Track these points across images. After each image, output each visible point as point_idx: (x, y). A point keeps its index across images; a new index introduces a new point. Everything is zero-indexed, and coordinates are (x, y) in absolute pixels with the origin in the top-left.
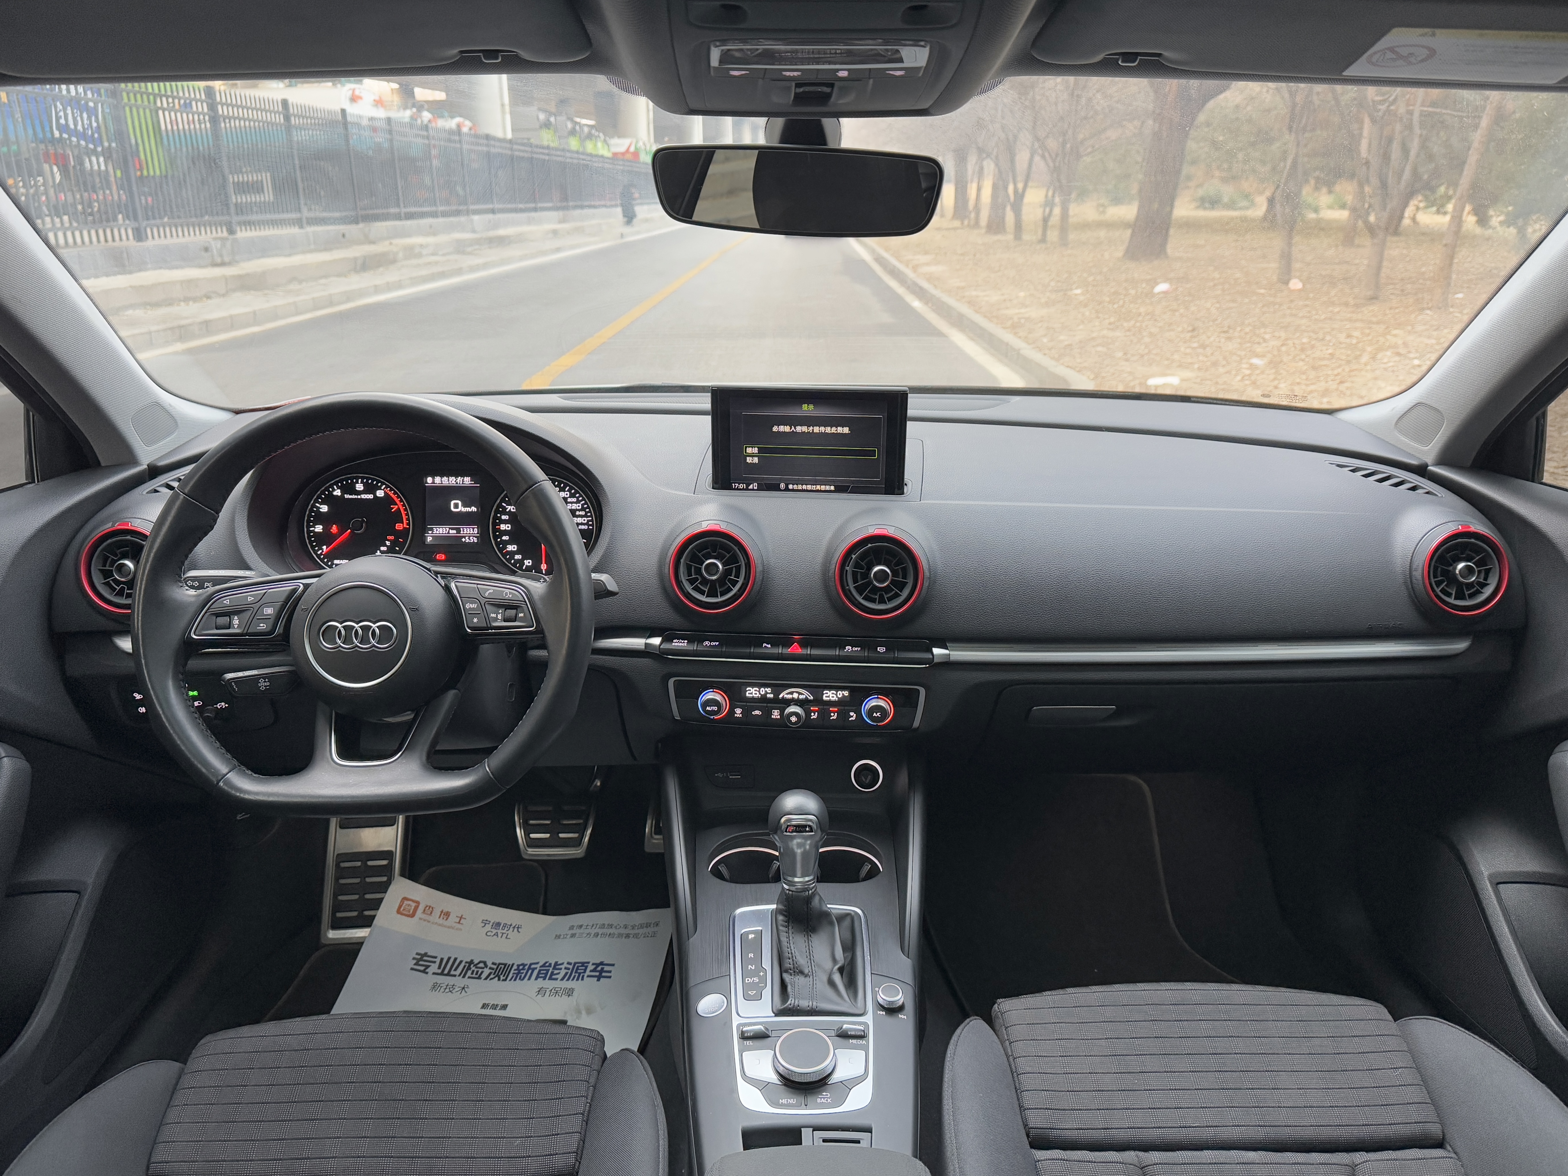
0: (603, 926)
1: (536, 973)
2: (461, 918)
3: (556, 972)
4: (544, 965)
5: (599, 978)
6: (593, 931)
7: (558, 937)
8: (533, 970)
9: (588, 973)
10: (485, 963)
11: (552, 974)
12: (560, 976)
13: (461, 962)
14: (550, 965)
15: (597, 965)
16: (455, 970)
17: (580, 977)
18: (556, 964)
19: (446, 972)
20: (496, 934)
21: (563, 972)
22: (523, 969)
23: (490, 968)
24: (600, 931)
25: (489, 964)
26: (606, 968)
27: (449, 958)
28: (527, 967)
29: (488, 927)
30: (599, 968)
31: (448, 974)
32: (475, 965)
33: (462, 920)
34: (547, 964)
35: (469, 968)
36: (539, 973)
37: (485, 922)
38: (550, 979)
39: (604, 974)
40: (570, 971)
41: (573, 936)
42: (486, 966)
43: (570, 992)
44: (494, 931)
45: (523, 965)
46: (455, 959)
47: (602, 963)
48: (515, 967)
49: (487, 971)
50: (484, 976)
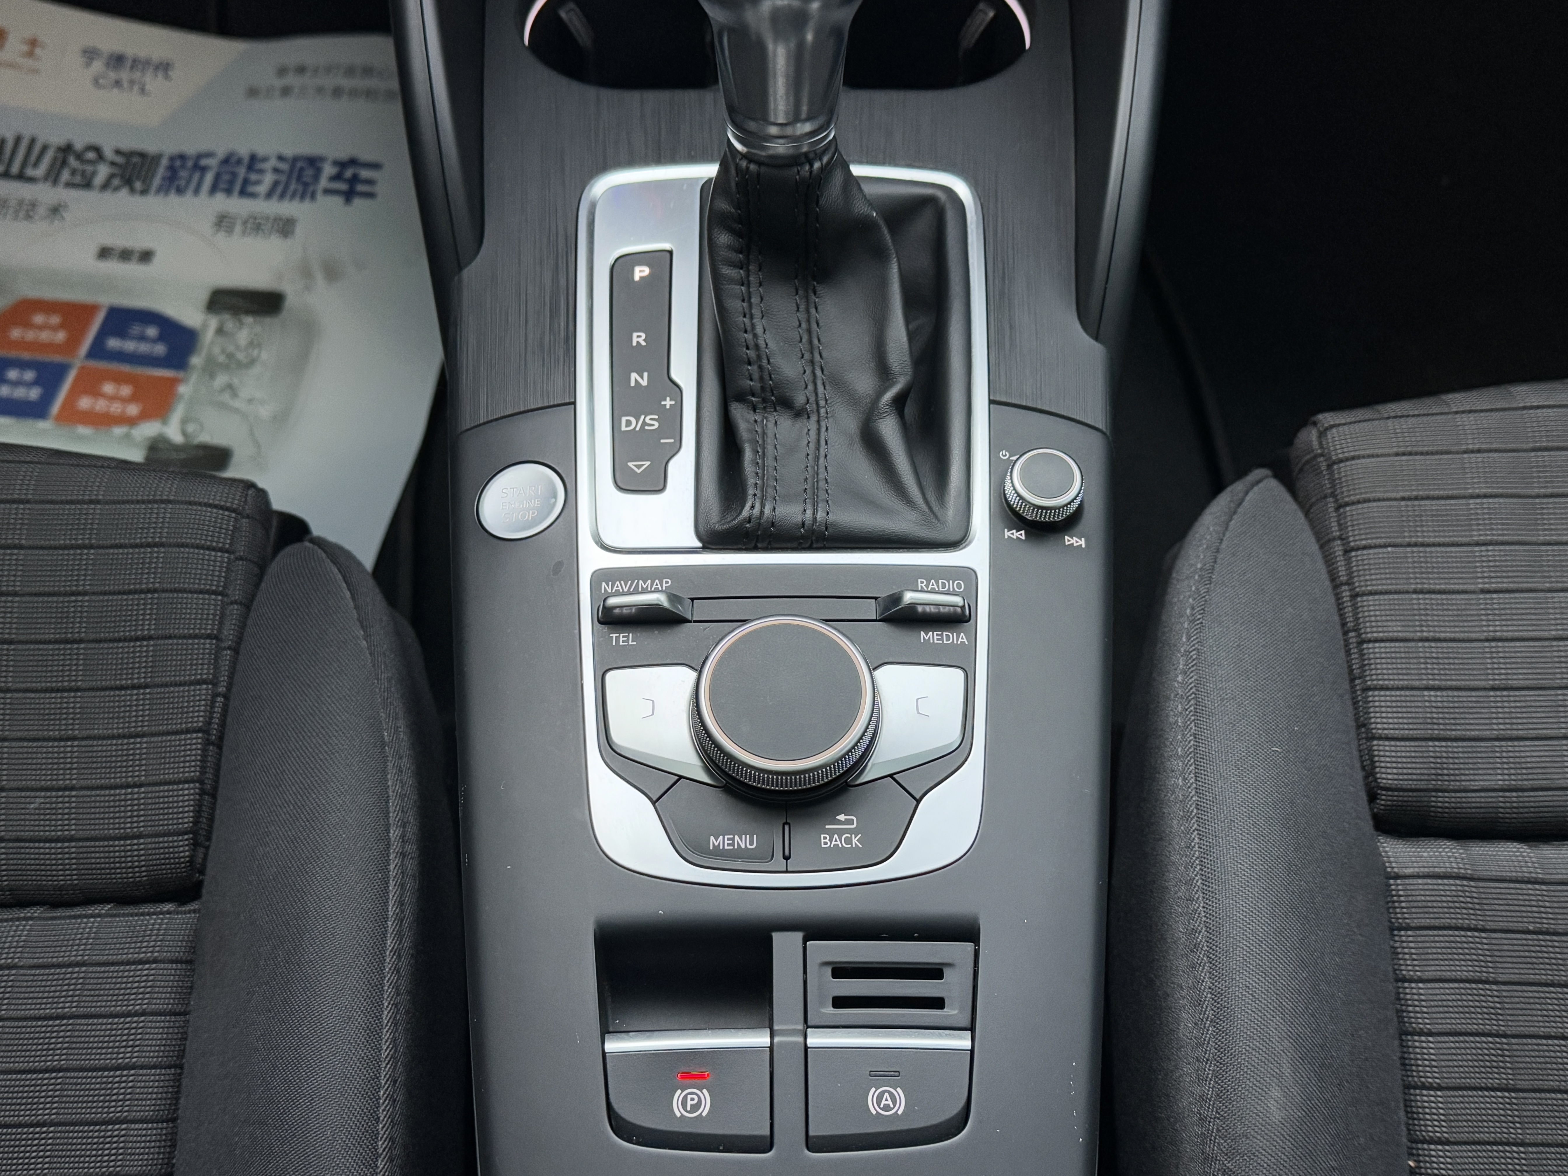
0: (350, 71)
1: (209, 178)
2: (33, 43)
3: (253, 177)
4: (226, 161)
5: (349, 195)
6: (329, 82)
7: (253, 92)
8: (204, 170)
9: (323, 183)
10: (97, 149)
11: (246, 182)
12: (262, 189)
13: (45, 148)
14: (239, 161)
15: (342, 165)
16: (36, 165)
17: (306, 192)
18: (253, 158)
19: (15, 169)
20: (118, 83)
21: (268, 179)
22: (183, 166)
23: (113, 164)
24: (346, 83)
25: (108, 153)
26: (365, 174)
27: (18, 140)
28: (190, 164)
29: (98, 66)
30: (349, 173)
31: (21, 177)
32: (79, 157)
33: (38, 51)
34: (234, 160)
35: (64, 163)
36: (217, 177)
37: (90, 54)
38: (243, 193)
39: (360, 188)
40: (283, 178)
41: (286, 91)
42: (101, 157)
43: (286, 227)
44: (113, 75)
45: (182, 157)
46: (33, 141)
47: (353, 162)
48: (164, 162)
49: (103, 172)
50: (99, 179)
